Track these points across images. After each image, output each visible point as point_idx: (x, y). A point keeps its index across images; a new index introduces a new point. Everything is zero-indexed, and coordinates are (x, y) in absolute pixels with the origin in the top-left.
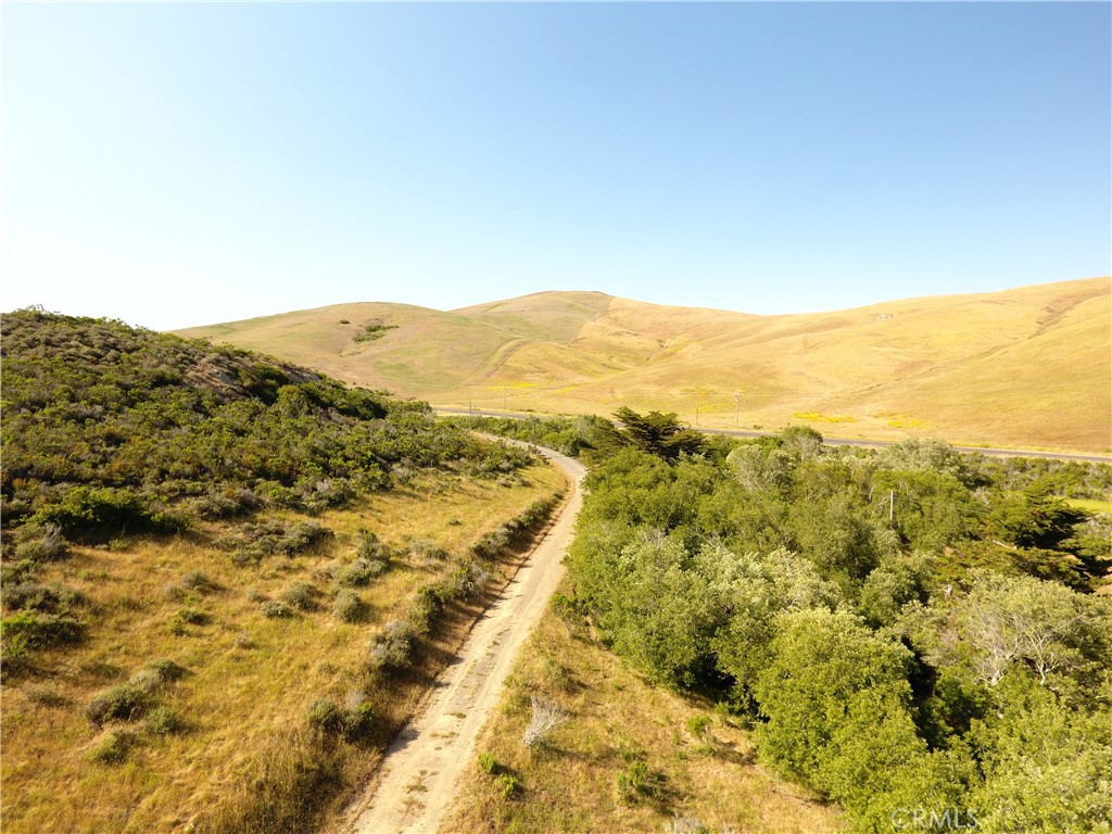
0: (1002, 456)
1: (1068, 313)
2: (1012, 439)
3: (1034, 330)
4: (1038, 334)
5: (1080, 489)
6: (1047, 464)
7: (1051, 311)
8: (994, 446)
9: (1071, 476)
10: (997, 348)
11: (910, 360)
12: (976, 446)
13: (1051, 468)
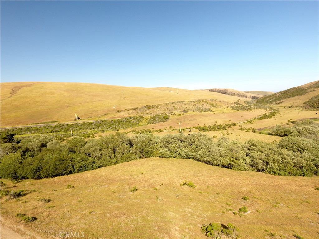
1: (18, 91)
3: (9, 96)
7: (13, 90)
8: (1, 127)
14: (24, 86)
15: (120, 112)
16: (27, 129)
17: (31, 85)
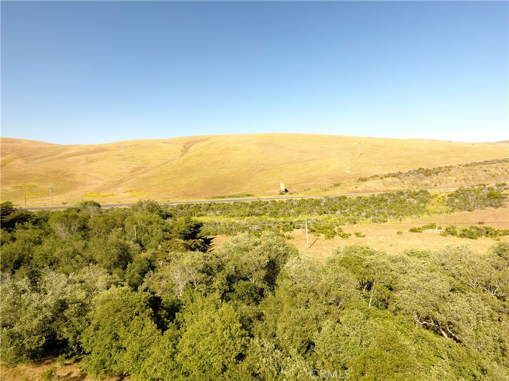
0: (175, 204)
1: (190, 148)
2: (177, 197)
3: (180, 154)
4: (182, 156)
5: (199, 213)
6: (189, 205)
7: (185, 147)
8: (171, 200)
9: (197, 209)
10: (168, 161)
11: (136, 167)
12: (165, 201)
13: (191, 207)
14: (197, 142)
15: (364, 180)
16: (209, 207)
17: (206, 139)
